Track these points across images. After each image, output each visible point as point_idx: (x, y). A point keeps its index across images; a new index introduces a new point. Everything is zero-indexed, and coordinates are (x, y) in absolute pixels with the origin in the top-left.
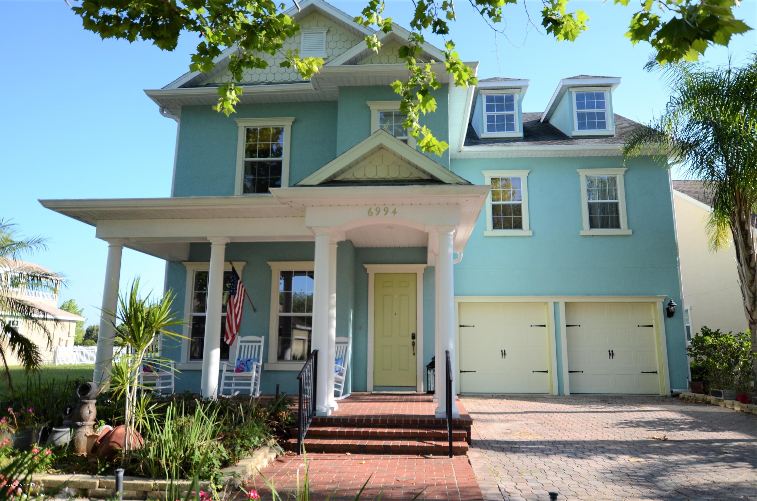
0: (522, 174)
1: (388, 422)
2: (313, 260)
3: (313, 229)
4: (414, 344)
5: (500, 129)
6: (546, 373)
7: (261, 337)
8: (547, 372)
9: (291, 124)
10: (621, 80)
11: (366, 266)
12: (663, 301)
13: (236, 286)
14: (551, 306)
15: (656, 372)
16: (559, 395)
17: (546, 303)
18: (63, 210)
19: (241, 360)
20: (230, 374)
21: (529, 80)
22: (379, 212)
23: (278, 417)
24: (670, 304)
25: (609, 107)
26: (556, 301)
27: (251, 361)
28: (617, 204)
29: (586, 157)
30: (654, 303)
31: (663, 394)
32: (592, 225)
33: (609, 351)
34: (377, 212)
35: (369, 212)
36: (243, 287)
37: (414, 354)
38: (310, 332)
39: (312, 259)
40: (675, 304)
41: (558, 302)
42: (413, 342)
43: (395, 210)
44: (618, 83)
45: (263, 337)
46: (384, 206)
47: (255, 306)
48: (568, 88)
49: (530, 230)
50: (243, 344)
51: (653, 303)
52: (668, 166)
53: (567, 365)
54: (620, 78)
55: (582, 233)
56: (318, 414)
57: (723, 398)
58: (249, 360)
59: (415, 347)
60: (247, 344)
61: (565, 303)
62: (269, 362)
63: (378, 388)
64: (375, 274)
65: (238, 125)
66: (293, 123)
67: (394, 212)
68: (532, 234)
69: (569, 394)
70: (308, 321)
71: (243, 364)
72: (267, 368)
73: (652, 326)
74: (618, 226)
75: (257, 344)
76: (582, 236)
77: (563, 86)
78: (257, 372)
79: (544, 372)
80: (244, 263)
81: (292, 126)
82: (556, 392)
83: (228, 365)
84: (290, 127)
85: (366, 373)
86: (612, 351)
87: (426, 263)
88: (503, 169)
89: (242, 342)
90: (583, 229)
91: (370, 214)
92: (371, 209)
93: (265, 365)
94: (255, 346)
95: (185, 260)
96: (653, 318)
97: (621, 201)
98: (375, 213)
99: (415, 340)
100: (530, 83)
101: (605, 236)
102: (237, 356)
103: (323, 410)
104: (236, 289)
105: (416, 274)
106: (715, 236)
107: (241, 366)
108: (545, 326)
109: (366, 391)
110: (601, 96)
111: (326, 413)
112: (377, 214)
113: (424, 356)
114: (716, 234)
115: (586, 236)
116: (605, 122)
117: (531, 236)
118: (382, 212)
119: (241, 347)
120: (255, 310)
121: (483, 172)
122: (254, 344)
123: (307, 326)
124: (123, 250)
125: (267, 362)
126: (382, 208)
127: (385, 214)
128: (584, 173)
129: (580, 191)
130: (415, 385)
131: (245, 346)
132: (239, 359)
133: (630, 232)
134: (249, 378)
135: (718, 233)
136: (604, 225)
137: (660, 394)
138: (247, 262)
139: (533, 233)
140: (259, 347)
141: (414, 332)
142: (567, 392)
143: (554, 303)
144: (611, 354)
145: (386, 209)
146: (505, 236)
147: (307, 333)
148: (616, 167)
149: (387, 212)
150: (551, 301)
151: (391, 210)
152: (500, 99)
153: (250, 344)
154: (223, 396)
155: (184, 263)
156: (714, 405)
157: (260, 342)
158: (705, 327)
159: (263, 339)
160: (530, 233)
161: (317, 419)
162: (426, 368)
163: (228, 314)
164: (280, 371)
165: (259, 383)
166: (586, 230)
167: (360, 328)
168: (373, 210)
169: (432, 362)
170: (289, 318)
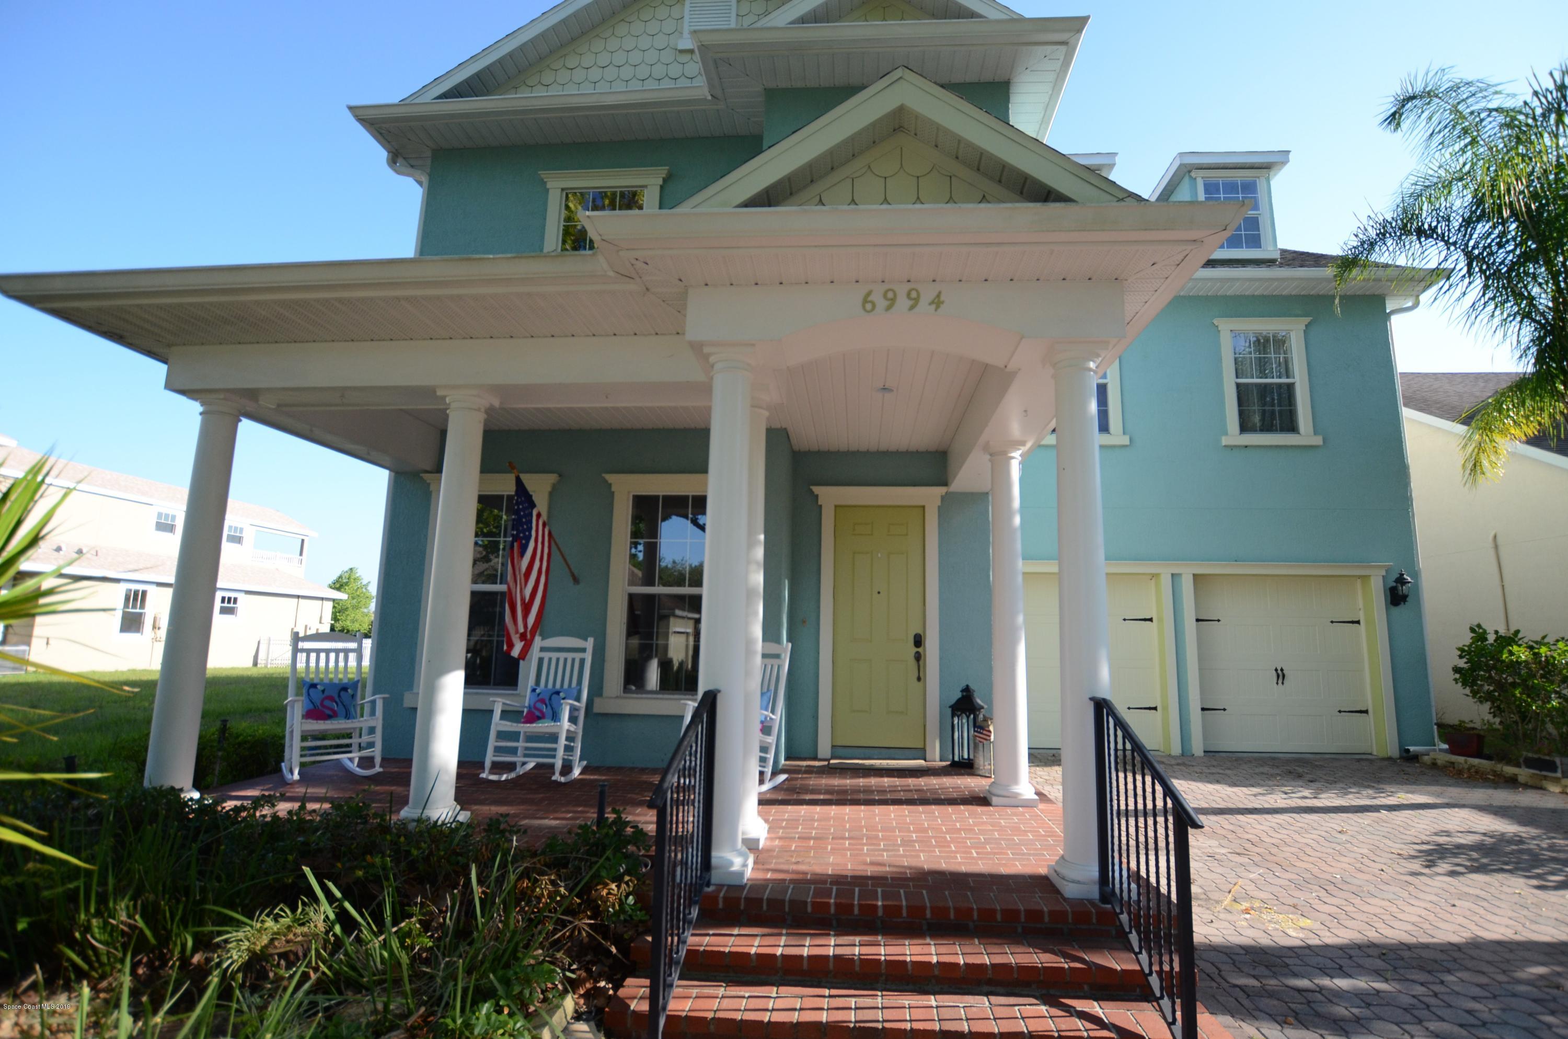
1: (928, 914)
2: (704, 470)
3: (706, 350)
4: (918, 657)
6: (1154, 711)
7: (586, 640)
8: (1155, 709)
9: (660, 182)
10: (1291, 156)
11: (816, 490)
12: (1384, 573)
13: (531, 522)
14: (1166, 581)
15: (1366, 712)
16: (1183, 755)
17: (1154, 576)
19: (538, 691)
20: (508, 726)
21: (1116, 154)
22: (893, 301)
23: (595, 901)
24: (1401, 580)
25: (1268, 207)
26: (1176, 571)
27: (562, 695)
28: (1290, 387)
29: (1230, 297)
30: (1365, 578)
31: (1382, 754)
32: (1245, 427)
33: (1276, 670)
34: (887, 303)
35: (865, 301)
36: (544, 525)
37: (919, 679)
38: (698, 621)
39: (703, 468)
40: (1409, 579)
41: (1180, 575)
42: (918, 653)
43: (939, 296)
44: (1284, 163)
45: (591, 640)
46: (910, 286)
47: (576, 572)
48: (1190, 172)
49: (1124, 433)
50: (546, 655)
51: (1360, 577)
52: (1387, 317)
53: (1198, 697)
54: (1289, 152)
55: (1225, 441)
56: (716, 877)
57: (1559, 775)
58: (558, 693)
59: (921, 663)
60: (554, 655)
61: (1194, 575)
62: (605, 694)
63: (841, 752)
64: (836, 506)
65: (548, 186)
66: (665, 180)
67: (937, 302)
68: (1127, 443)
69: (1202, 754)
70: (695, 603)
71: (543, 701)
72: (599, 707)
73: (1358, 622)
74: (1291, 426)
75: (578, 656)
76: (1225, 446)
77: (1181, 165)
78: (573, 719)
79: (1150, 708)
80: (552, 478)
81: (662, 187)
82: (1176, 750)
83: (504, 704)
84: (658, 188)
85: (816, 717)
86: (1282, 670)
87: (945, 484)
89: (543, 649)
90: (1226, 434)
91: (869, 307)
92: (869, 293)
93: (597, 701)
94: (573, 660)
95: (428, 468)
96: (1361, 606)
97: (1300, 381)
98: (881, 303)
99: (920, 650)
100: (1118, 159)
101: (1271, 447)
102: (531, 682)
103: (731, 863)
104: (530, 529)
105: (924, 507)
106: (1475, 454)
107: (539, 705)
108: (1151, 620)
109: (815, 758)
110: (1250, 187)
111: (741, 874)
112: (888, 308)
113: (941, 684)
114: (1476, 450)
115: (1232, 447)
116: (1259, 235)
117: (1126, 446)
118: (903, 303)
119: (541, 660)
120: (576, 580)
122: (570, 656)
123: (690, 611)
124: (240, 425)
125: (600, 695)
126: (902, 290)
127: (912, 308)
128: (1226, 326)
129: (1220, 361)
130: (922, 746)
131: (550, 659)
132: (534, 690)
133: (1318, 440)
134: (554, 738)
135: (1480, 448)
136: (1267, 427)
137: (1375, 753)
138: (560, 476)
139: (1131, 440)
140: (582, 661)
141: (920, 631)
142: (1198, 749)
143: (1173, 575)
144: (1281, 675)
145: (914, 294)
147: (691, 623)
148: (1290, 316)
149: (917, 300)
150: (1166, 571)
151: (928, 294)
153: (562, 655)
154: (493, 777)
155: (426, 476)
156: (1526, 786)
157: (583, 650)
158: (1479, 626)
159: (589, 644)
160: (1125, 440)
161: (713, 898)
162: (949, 711)
163: (509, 588)
164: (629, 715)
165: (578, 745)
166: (1233, 435)
167: (804, 622)
168: (877, 297)
169: (963, 697)
170: (651, 598)
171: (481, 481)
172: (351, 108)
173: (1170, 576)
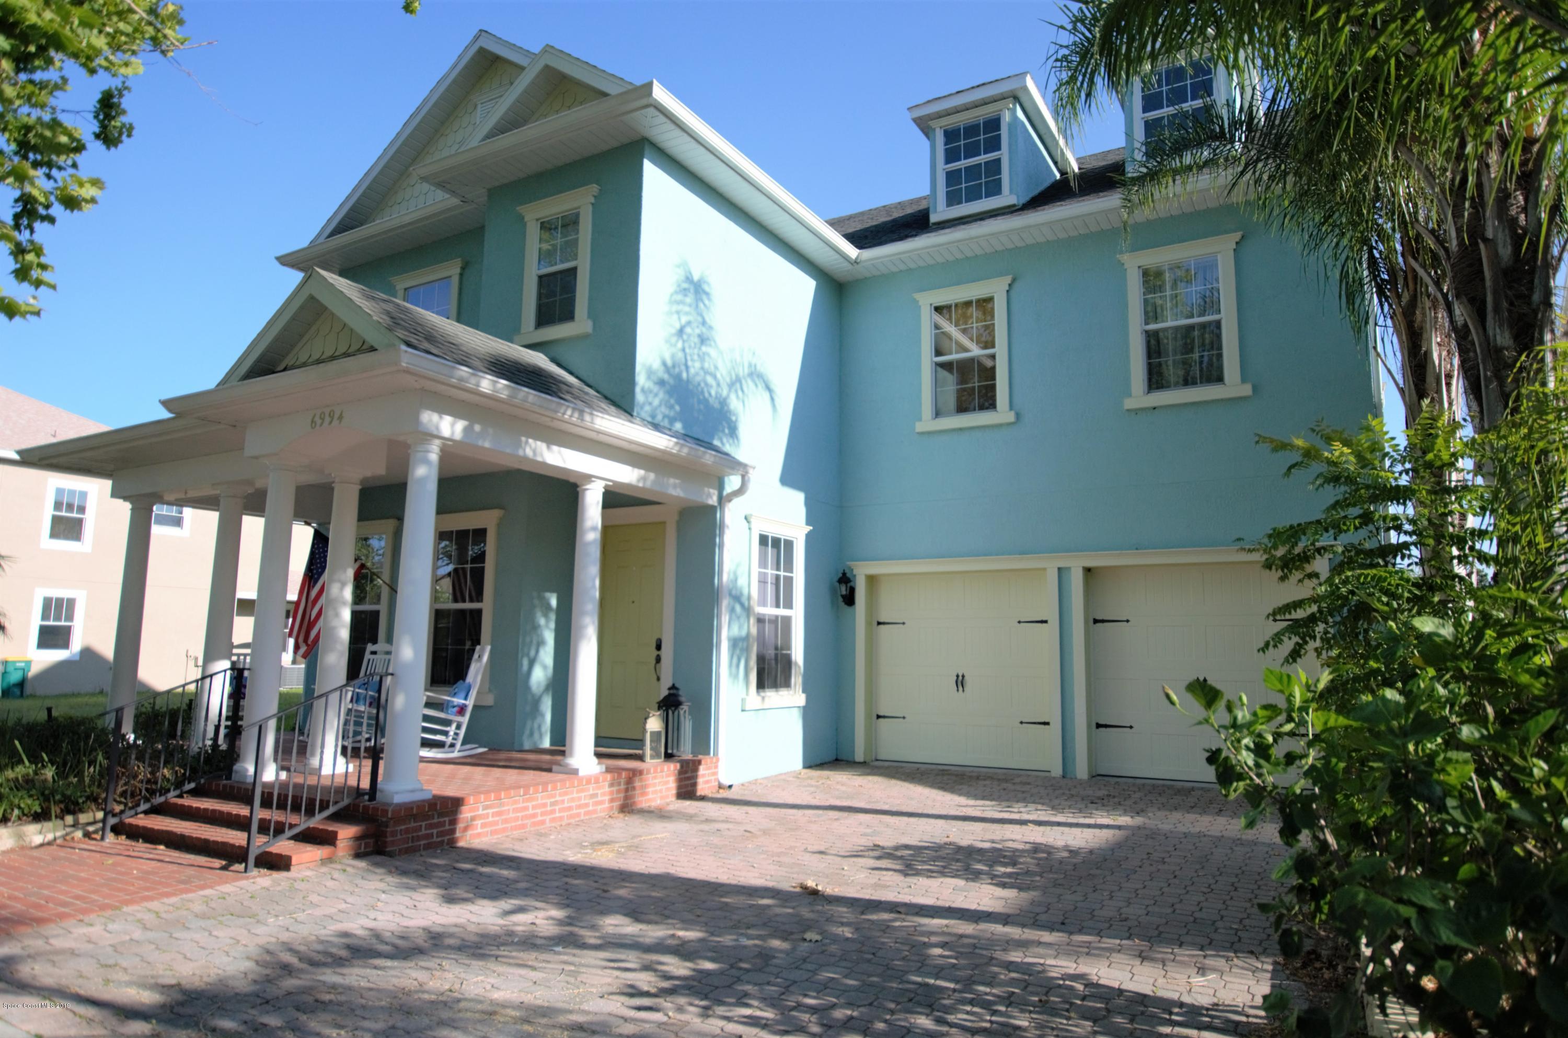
0: (996, 288)
4: (659, 660)
5: (974, 195)
6: (1045, 727)
8: (1048, 724)
9: (458, 270)
14: (1052, 576)
16: (1064, 777)
18: (54, 461)
26: (1061, 565)
28: (1215, 326)
32: (1154, 384)
34: (321, 421)
35: (312, 422)
37: (658, 679)
41: (1068, 570)
42: (657, 655)
43: (341, 413)
49: (1012, 409)
53: (1083, 711)
55: (1129, 404)
61: (1085, 569)
65: (397, 288)
66: (462, 269)
68: (1015, 419)
69: (1086, 777)
70: (474, 620)
74: (1214, 376)
76: (1128, 410)
79: (1043, 724)
81: (461, 274)
82: (1058, 771)
84: (458, 276)
88: (958, 283)
90: (1130, 395)
91: (313, 425)
97: (1228, 317)
99: (659, 653)
105: (665, 523)
108: (1047, 622)
112: (321, 424)
115: (1136, 411)
117: (1009, 424)
118: (327, 420)
121: (917, 296)
126: (327, 412)
127: (330, 423)
128: (1135, 262)
129: (1126, 306)
133: (1247, 390)
136: (1184, 380)
139: (1018, 415)
142: (1082, 771)
143: (1059, 569)
146: (961, 429)
148: (1214, 235)
149: (333, 417)
150: (1051, 566)
152: (971, 130)
160: (1013, 417)
166: (1138, 396)
169: (670, 695)
170: (462, 612)
171: (358, 527)
172: (278, 259)
173: (1056, 570)
